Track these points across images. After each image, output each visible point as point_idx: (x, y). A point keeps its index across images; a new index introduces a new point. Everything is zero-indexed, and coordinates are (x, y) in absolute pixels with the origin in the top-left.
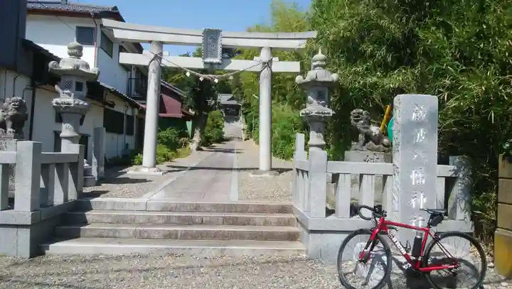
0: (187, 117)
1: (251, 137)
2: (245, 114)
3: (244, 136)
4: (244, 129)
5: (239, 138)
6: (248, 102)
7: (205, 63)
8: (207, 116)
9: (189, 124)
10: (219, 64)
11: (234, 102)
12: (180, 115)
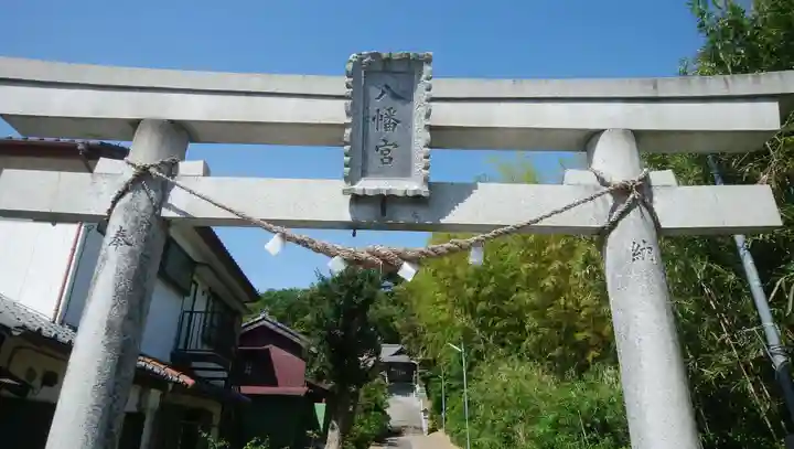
0: (315, 395)
1: (441, 427)
2: (426, 381)
3: (426, 424)
4: (425, 411)
5: (415, 428)
6: (430, 358)
7: (357, 199)
8: (356, 395)
9: (320, 409)
10: (417, 200)
11: (404, 359)
12: (301, 390)
